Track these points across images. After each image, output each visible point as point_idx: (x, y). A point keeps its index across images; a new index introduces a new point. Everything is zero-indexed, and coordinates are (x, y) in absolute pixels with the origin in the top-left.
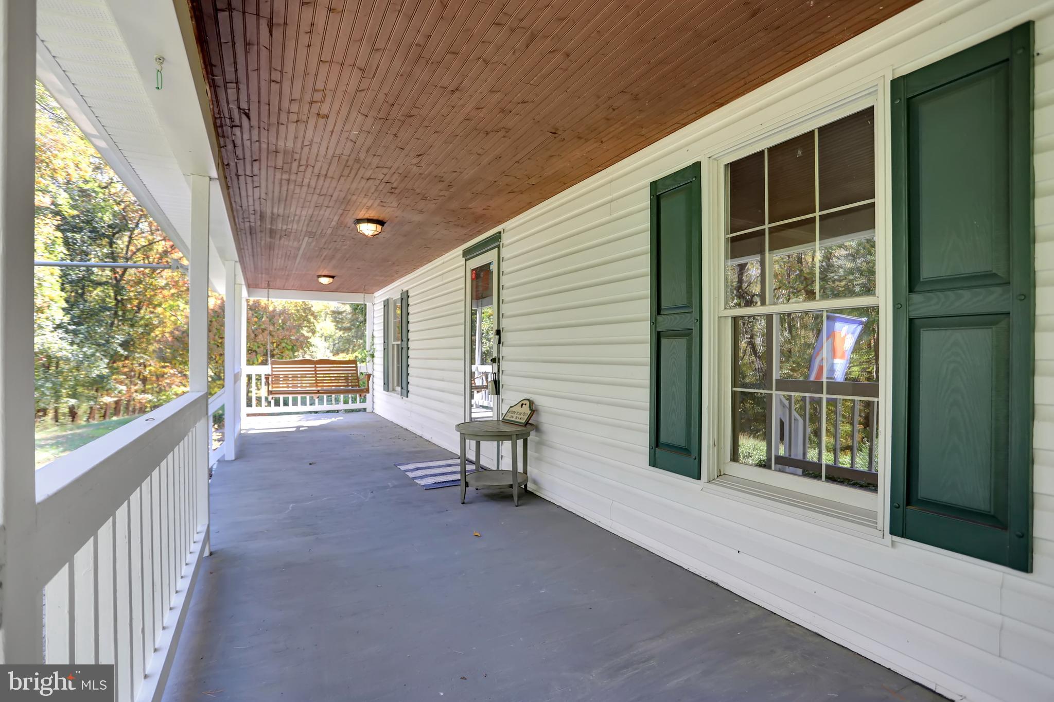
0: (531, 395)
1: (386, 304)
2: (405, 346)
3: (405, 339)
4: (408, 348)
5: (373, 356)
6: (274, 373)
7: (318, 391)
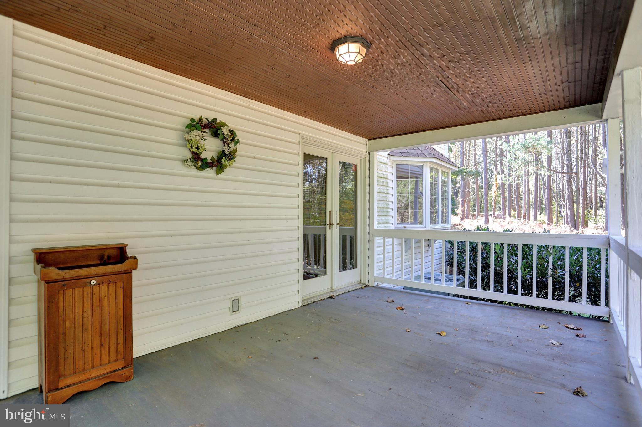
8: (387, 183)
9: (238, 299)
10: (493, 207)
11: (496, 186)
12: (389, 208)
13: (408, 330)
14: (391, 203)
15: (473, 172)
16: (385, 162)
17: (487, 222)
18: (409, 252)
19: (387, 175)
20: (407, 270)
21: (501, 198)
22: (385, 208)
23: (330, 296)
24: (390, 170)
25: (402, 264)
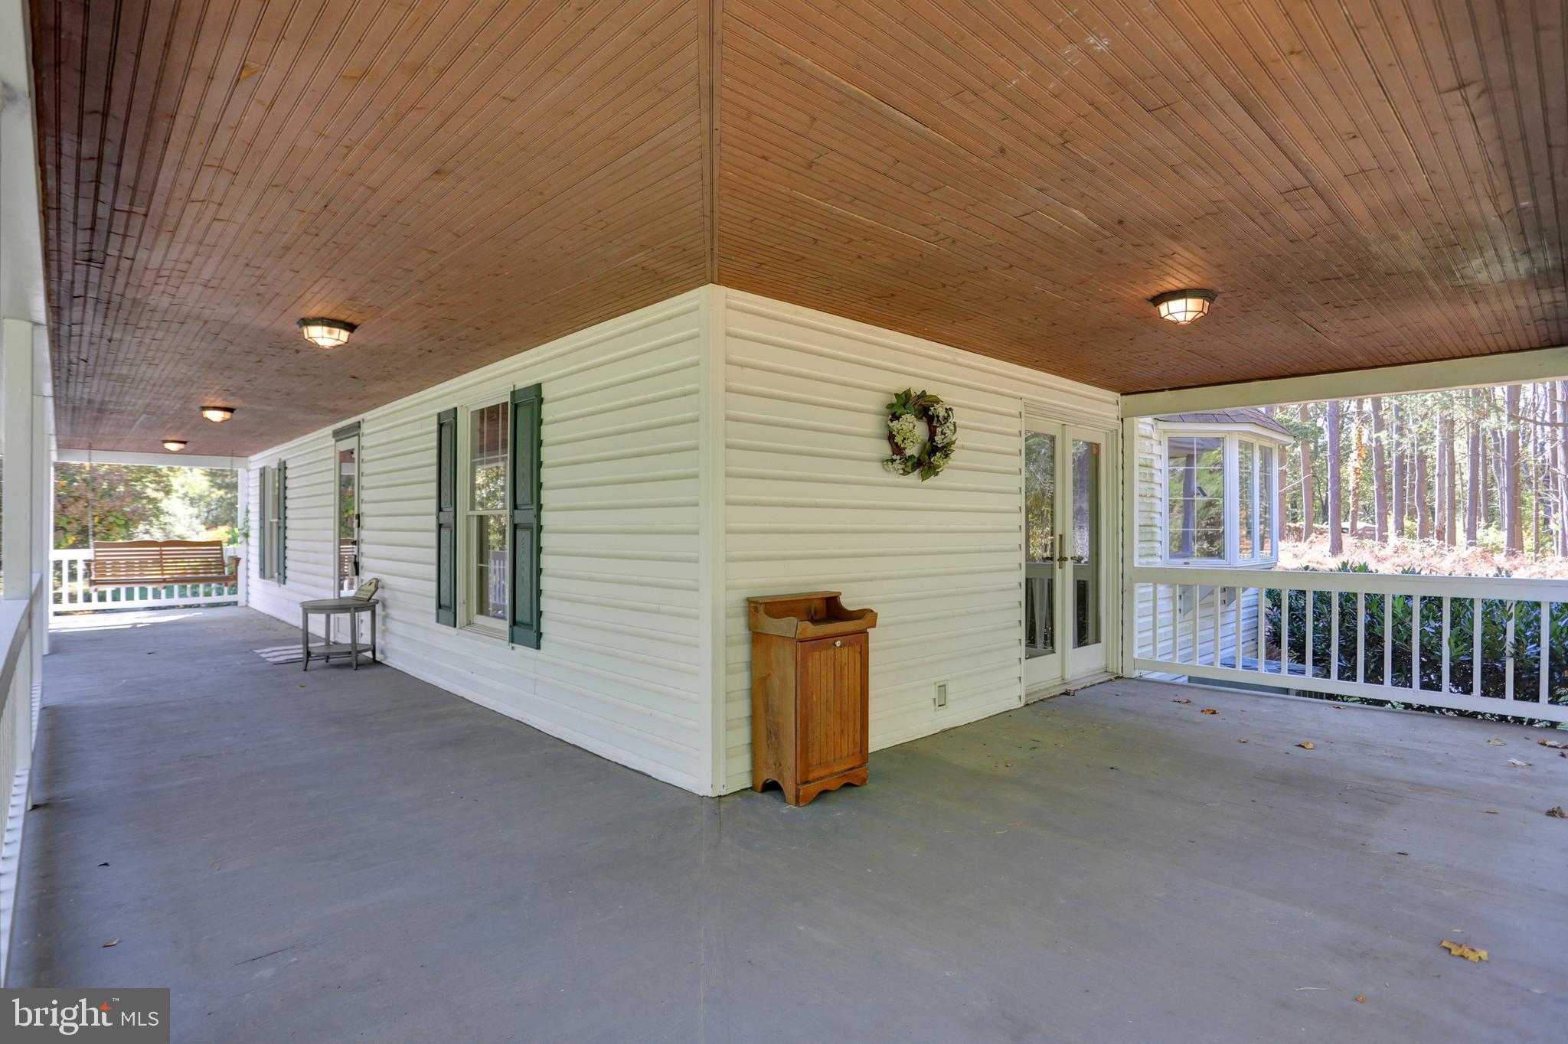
0: (379, 575)
1: (263, 472)
2: (282, 525)
3: (282, 517)
4: (286, 528)
5: (246, 535)
6: (98, 558)
7: (165, 579)
8: (1152, 475)
9: (945, 685)
10: (1352, 509)
11: (1359, 455)
12: (1155, 526)
13: (1242, 740)
14: (1157, 516)
15: (1305, 428)
16: (1148, 435)
17: (1337, 548)
18: (1190, 615)
19: (1152, 459)
20: (1185, 652)
21: (1375, 487)
22: (1149, 526)
23: (1064, 691)
24: (1157, 449)
25: (1174, 638)
